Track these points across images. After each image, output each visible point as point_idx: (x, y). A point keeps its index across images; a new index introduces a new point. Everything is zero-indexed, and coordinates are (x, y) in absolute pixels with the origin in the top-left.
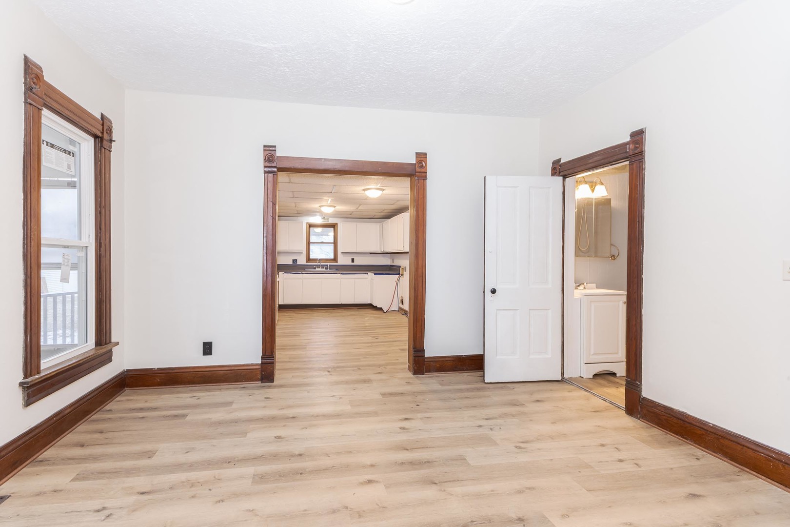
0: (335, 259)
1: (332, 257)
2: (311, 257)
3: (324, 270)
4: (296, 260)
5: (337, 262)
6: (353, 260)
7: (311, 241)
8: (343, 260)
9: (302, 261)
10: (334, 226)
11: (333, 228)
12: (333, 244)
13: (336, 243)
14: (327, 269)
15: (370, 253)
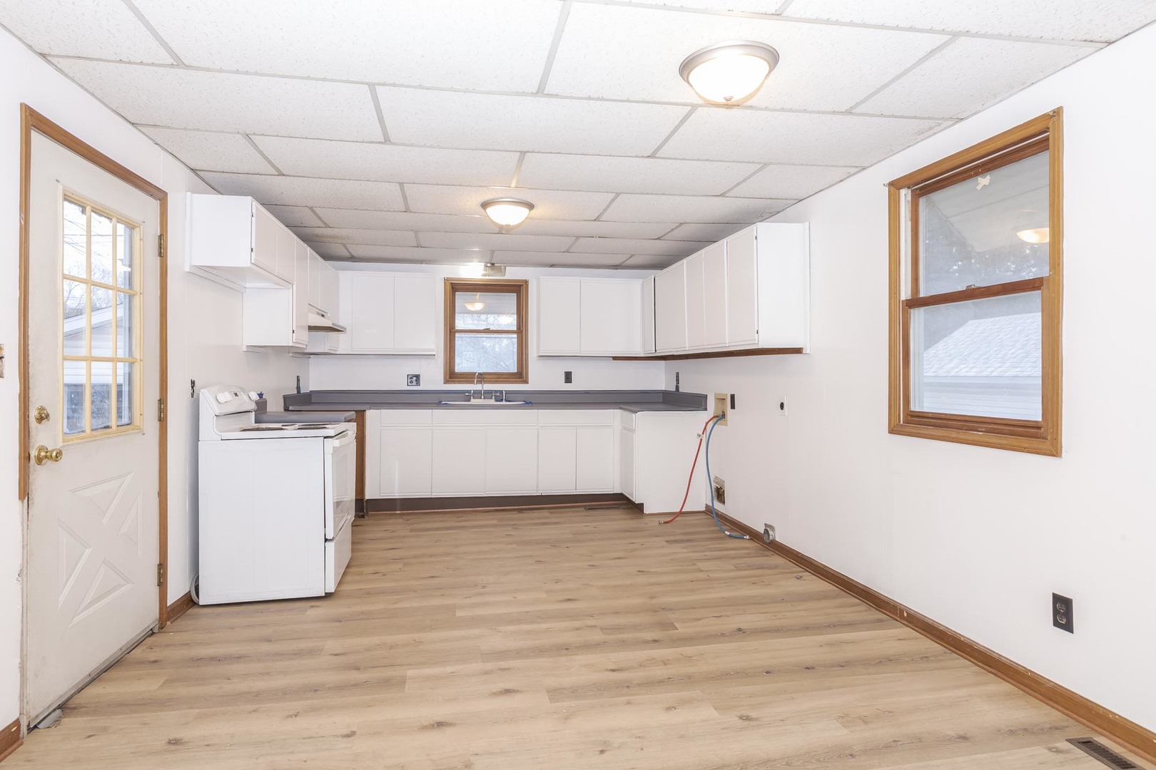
0: (521, 375)
1: (514, 369)
2: (458, 369)
3: (492, 402)
4: (418, 377)
5: (526, 382)
6: (568, 377)
7: (457, 327)
8: (543, 378)
9: (433, 379)
10: (517, 288)
11: (515, 294)
12: (515, 336)
13: (522, 331)
14: (502, 400)
15: (613, 357)
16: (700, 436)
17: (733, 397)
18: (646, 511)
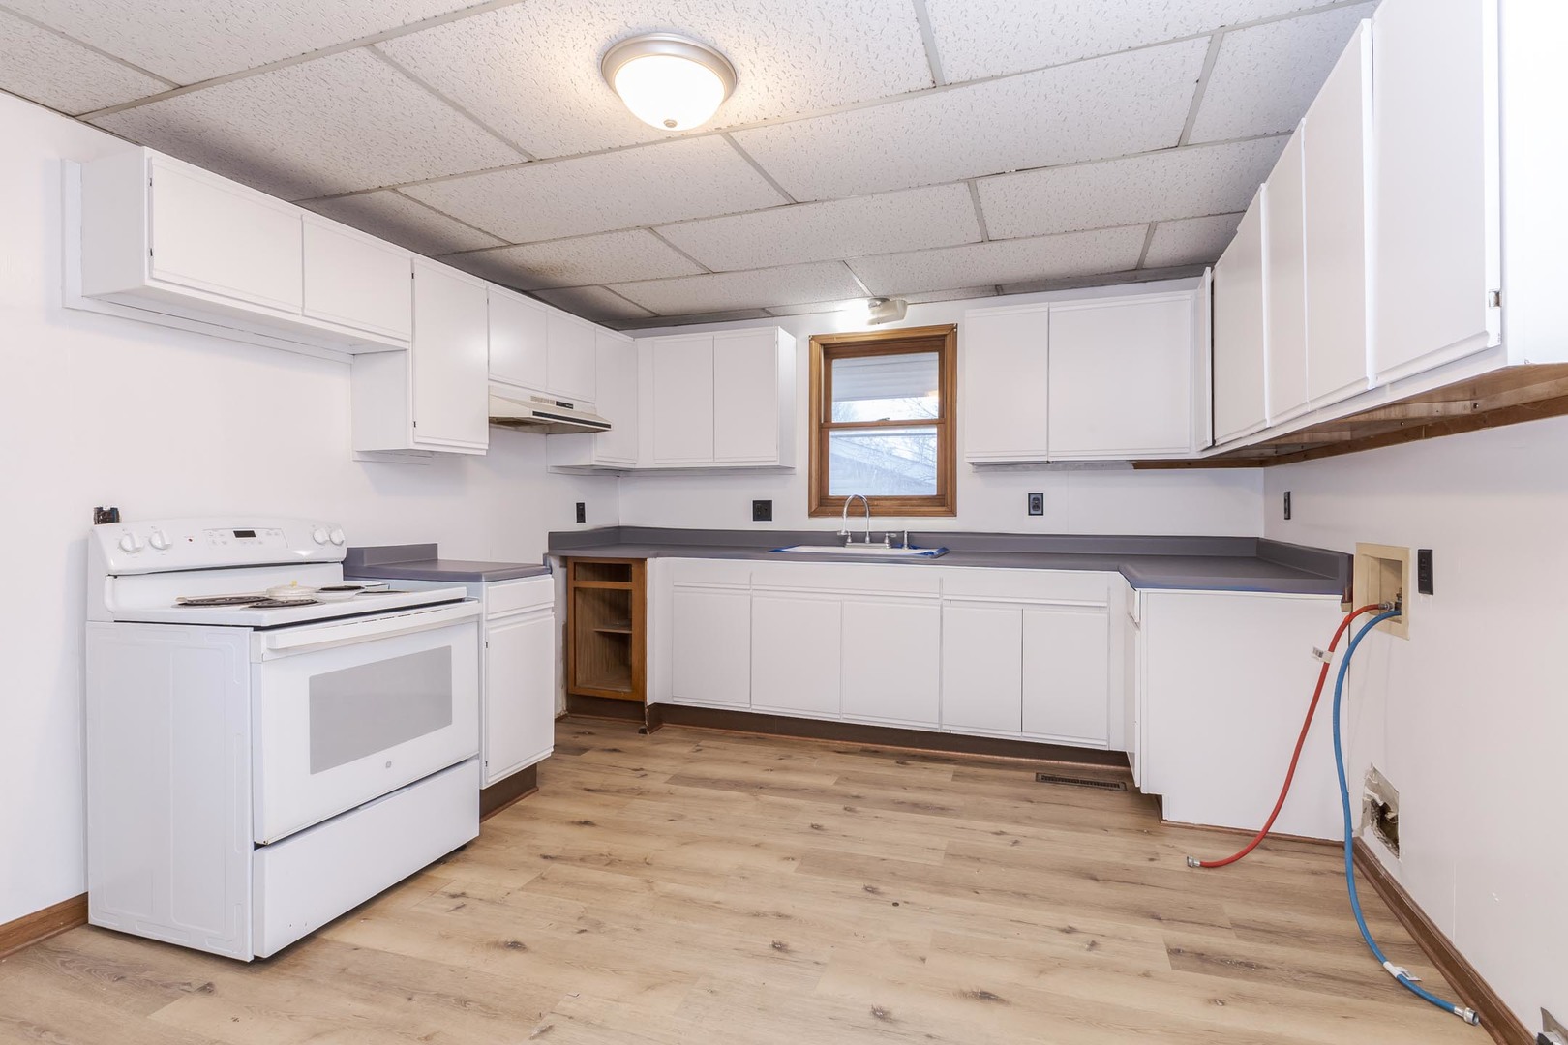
0: (944, 501)
1: (930, 490)
2: (836, 490)
4: (769, 504)
5: (952, 512)
6: (1036, 504)
7: (835, 420)
8: (984, 508)
9: (792, 510)
10: (938, 342)
11: (937, 354)
12: (934, 430)
13: (946, 420)
14: (902, 546)
15: (1130, 462)
16: (1321, 655)
17: (1425, 559)
18: (1171, 813)
